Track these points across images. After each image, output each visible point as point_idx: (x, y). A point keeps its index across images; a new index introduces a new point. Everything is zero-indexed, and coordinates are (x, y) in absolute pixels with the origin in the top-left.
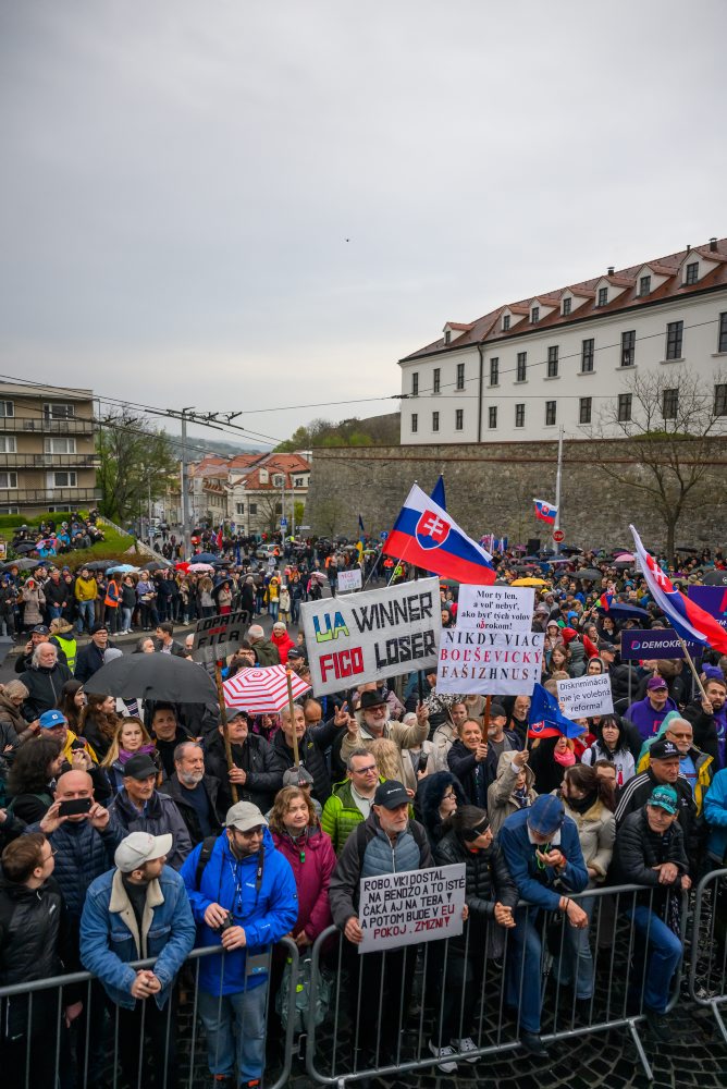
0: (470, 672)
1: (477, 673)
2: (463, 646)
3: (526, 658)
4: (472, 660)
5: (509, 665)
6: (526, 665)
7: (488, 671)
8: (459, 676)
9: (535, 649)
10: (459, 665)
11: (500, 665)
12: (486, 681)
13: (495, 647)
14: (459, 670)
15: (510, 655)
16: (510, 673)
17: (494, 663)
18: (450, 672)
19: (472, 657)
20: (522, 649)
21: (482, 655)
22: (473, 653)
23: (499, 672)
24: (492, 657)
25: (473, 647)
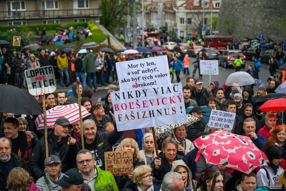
0: (136, 115)
1: (141, 115)
2: (128, 101)
3: (171, 100)
4: (135, 108)
5: (161, 107)
6: (173, 105)
7: (147, 114)
8: (130, 118)
9: (177, 94)
10: (128, 112)
11: (154, 108)
12: (149, 119)
13: (149, 97)
14: (129, 115)
15: (160, 101)
16: (163, 112)
17: (151, 108)
18: (123, 117)
19: (135, 106)
20: (168, 95)
21: (141, 104)
22: (135, 103)
23: (156, 112)
24: (148, 104)
25: (134, 100)
